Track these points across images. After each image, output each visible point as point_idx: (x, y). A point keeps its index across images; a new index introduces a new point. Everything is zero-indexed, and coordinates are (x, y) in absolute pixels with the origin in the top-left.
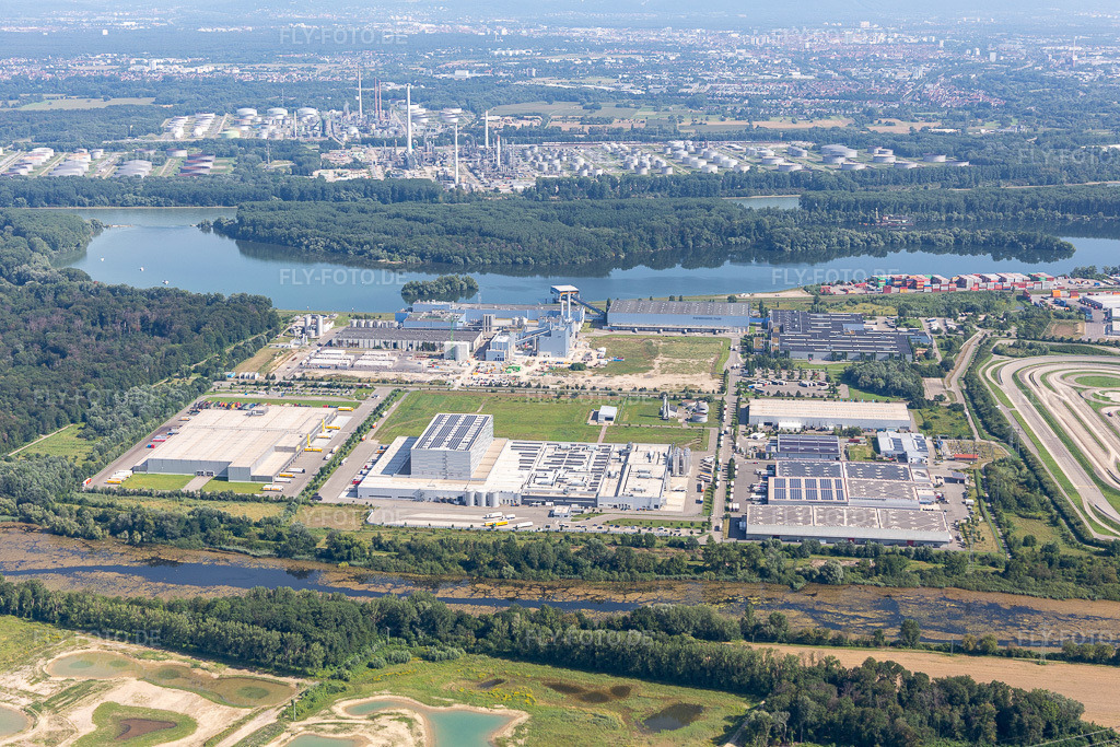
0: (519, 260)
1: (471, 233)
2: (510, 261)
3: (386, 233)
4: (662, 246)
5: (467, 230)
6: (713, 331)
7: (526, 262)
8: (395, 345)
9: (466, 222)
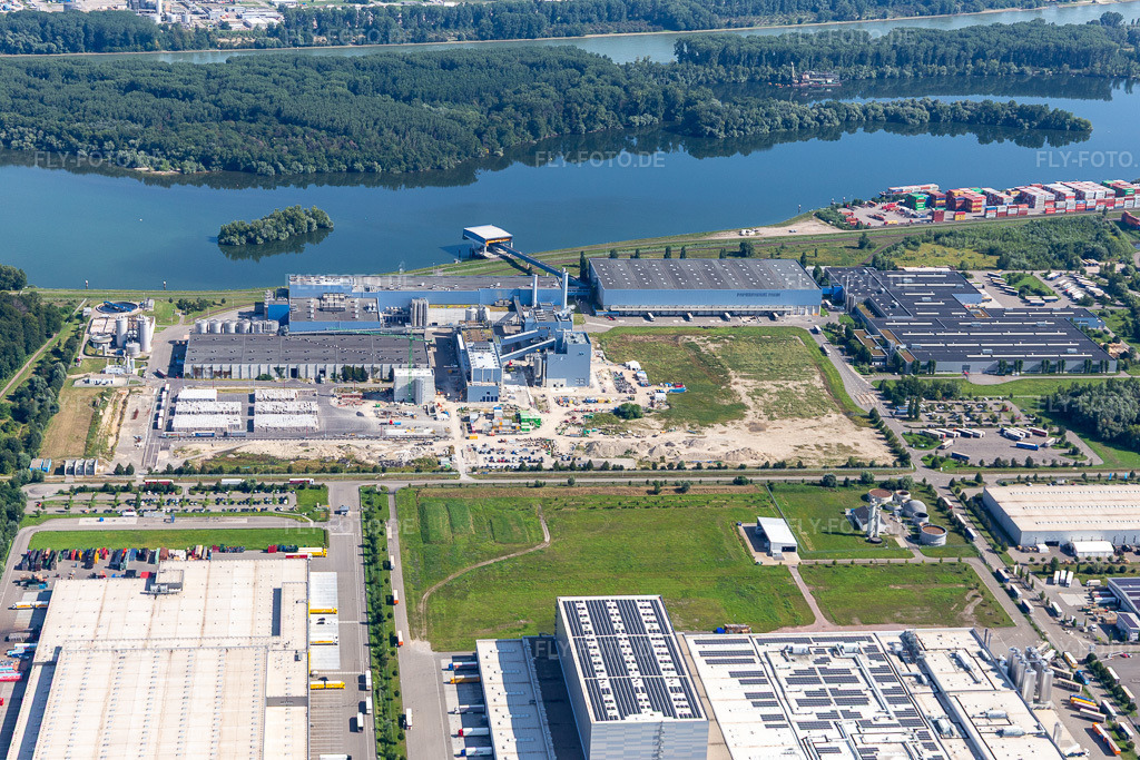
0: (358, 165)
1: (264, 118)
2: (344, 167)
3: (132, 119)
4: (547, 133)
5: (254, 113)
6: (771, 316)
7: (370, 170)
8: (295, 373)
9: (249, 99)
